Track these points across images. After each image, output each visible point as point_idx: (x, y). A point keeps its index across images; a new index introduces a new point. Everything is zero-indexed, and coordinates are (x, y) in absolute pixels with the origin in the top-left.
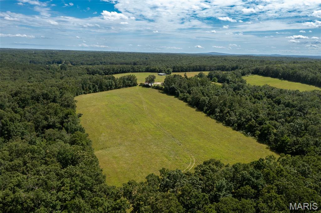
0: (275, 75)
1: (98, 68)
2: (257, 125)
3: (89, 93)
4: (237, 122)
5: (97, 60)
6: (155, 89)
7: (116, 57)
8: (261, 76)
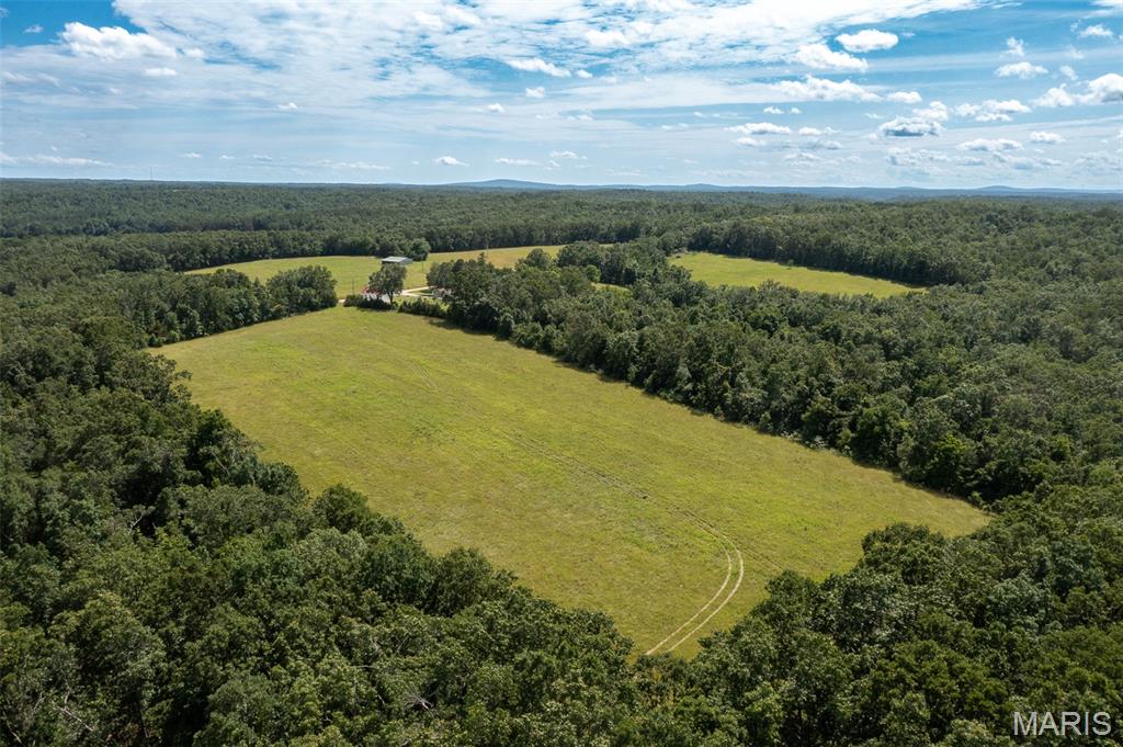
0: (764, 250)
1: (142, 245)
2: (837, 411)
3: (167, 342)
4: (768, 408)
5: (93, 216)
6: (411, 316)
7: (167, 202)
8: (720, 257)
